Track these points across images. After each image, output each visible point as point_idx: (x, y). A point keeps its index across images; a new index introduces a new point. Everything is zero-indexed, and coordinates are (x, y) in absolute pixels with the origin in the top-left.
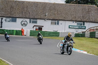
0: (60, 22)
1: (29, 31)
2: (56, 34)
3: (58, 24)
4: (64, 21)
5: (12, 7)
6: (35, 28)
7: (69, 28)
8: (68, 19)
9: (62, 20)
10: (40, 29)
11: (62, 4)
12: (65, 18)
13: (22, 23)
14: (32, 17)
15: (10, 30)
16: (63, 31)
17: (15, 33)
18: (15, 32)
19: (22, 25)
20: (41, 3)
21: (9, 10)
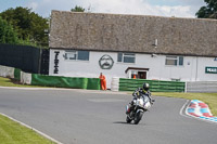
0: (186, 59)
1: (117, 79)
2: (177, 86)
3: (181, 64)
4: (195, 58)
5: (78, 27)
6: (130, 72)
7: (207, 72)
8: (204, 53)
9: (191, 55)
10: (142, 74)
11: (190, 20)
12: (196, 49)
13: (103, 62)
14: (124, 49)
15: (75, 79)
16: (193, 80)
17: (86, 85)
18: (86, 82)
19: (102, 67)
20: (142, 17)
21: (73, 34)
